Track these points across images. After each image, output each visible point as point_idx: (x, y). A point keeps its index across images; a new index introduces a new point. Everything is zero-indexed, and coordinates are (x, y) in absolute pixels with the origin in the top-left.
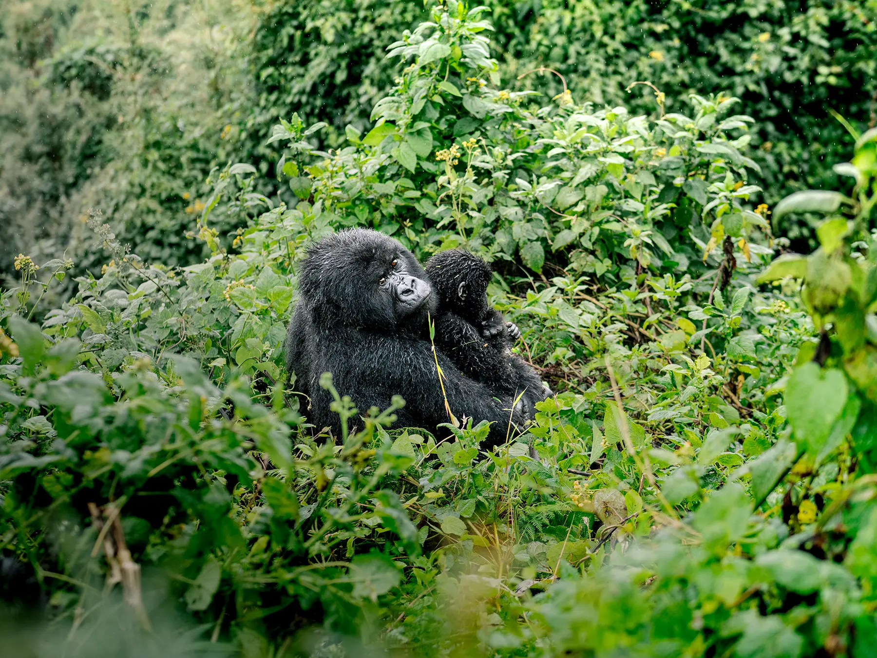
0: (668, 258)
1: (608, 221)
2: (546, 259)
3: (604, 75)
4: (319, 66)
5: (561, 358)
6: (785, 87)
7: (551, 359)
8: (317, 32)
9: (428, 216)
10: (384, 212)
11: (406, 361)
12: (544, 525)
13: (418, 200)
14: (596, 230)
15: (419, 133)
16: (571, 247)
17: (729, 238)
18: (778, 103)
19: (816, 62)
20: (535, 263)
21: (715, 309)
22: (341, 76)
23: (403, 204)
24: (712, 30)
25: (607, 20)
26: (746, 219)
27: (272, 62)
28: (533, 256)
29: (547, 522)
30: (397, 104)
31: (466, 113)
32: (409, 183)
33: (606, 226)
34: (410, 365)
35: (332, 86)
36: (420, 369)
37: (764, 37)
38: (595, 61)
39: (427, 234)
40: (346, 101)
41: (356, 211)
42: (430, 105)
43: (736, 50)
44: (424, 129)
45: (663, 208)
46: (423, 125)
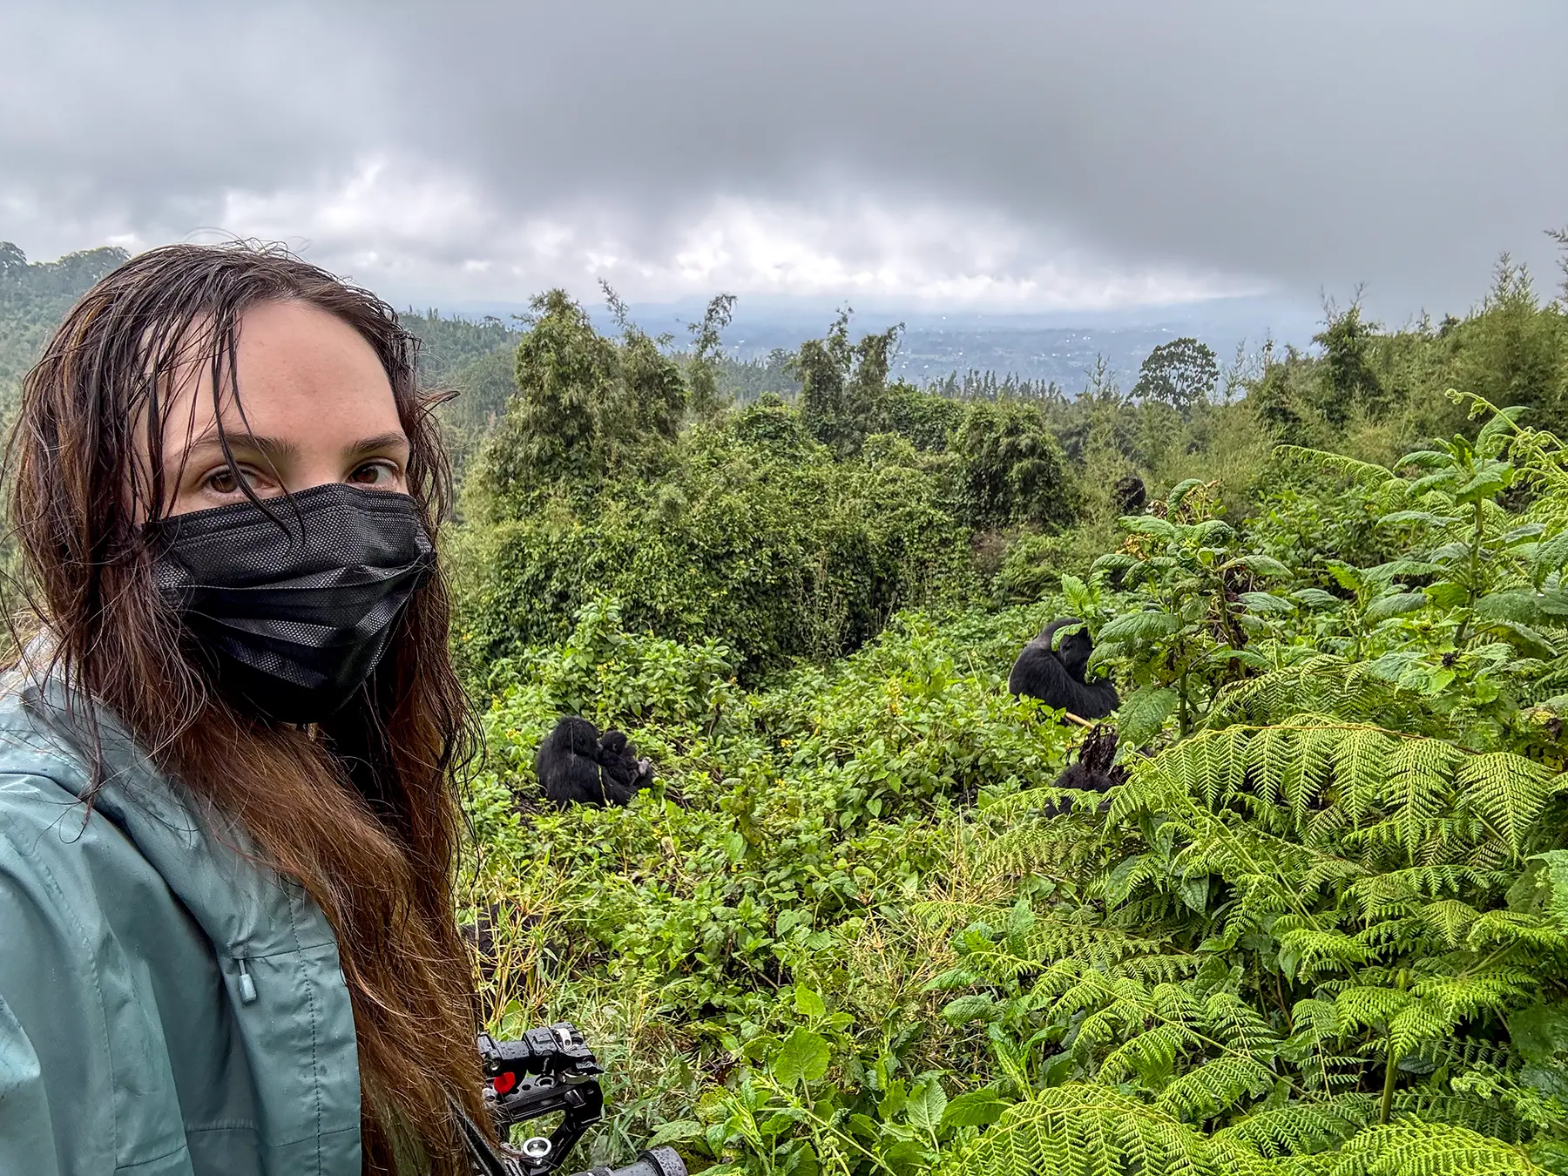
0: (692, 707)
3: (668, 580)
4: (531, 570)
6: (751, 584)
8: (530, 555)
16: (653, 705)
18: (748, 592)
19: (765, 574)
22: (542, 576)
24: (717, 558)
25: (669, 555)
27: (506, 567)
28: (637, 709)
35: (537, 580)
37: (742, 562)
38: (663, 574)
40: (544, 588)
43: (729, 567)
45: (691, 688)
46: (590, 649)
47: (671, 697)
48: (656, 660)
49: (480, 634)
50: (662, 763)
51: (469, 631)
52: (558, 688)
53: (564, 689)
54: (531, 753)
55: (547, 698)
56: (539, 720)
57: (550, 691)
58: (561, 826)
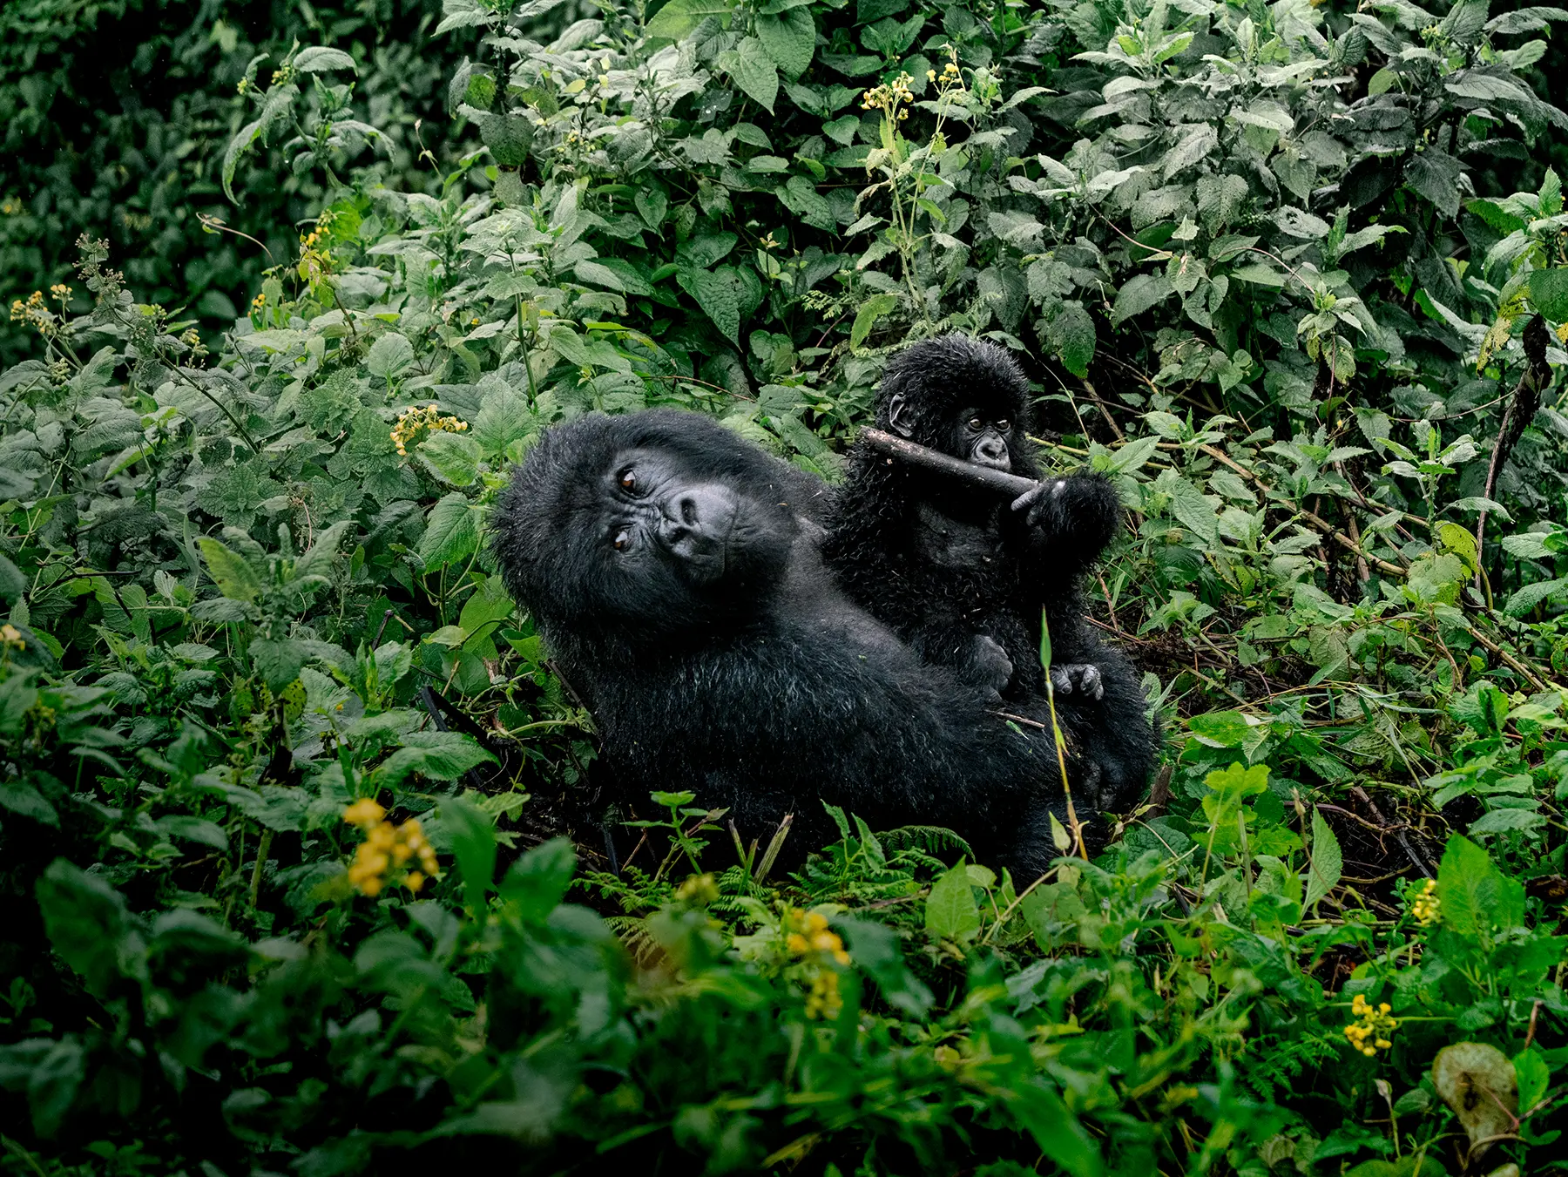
1: (1248, 263)
5: (1182, 618)
7: (1158, 618)
9: (806, 220)
10: (706, 208)
12: (1279, 1092)
13: (782, 179)
14: (1221, 284)
15: (786, 18)
17: (1538, 320)
20: (1075, 352)
23: (747, 189)
29: (1286, 1083)
32: (756, 136)
33: (1245, 275)
39: (803, 264)
41: (639, 200)
44: (796, 9)
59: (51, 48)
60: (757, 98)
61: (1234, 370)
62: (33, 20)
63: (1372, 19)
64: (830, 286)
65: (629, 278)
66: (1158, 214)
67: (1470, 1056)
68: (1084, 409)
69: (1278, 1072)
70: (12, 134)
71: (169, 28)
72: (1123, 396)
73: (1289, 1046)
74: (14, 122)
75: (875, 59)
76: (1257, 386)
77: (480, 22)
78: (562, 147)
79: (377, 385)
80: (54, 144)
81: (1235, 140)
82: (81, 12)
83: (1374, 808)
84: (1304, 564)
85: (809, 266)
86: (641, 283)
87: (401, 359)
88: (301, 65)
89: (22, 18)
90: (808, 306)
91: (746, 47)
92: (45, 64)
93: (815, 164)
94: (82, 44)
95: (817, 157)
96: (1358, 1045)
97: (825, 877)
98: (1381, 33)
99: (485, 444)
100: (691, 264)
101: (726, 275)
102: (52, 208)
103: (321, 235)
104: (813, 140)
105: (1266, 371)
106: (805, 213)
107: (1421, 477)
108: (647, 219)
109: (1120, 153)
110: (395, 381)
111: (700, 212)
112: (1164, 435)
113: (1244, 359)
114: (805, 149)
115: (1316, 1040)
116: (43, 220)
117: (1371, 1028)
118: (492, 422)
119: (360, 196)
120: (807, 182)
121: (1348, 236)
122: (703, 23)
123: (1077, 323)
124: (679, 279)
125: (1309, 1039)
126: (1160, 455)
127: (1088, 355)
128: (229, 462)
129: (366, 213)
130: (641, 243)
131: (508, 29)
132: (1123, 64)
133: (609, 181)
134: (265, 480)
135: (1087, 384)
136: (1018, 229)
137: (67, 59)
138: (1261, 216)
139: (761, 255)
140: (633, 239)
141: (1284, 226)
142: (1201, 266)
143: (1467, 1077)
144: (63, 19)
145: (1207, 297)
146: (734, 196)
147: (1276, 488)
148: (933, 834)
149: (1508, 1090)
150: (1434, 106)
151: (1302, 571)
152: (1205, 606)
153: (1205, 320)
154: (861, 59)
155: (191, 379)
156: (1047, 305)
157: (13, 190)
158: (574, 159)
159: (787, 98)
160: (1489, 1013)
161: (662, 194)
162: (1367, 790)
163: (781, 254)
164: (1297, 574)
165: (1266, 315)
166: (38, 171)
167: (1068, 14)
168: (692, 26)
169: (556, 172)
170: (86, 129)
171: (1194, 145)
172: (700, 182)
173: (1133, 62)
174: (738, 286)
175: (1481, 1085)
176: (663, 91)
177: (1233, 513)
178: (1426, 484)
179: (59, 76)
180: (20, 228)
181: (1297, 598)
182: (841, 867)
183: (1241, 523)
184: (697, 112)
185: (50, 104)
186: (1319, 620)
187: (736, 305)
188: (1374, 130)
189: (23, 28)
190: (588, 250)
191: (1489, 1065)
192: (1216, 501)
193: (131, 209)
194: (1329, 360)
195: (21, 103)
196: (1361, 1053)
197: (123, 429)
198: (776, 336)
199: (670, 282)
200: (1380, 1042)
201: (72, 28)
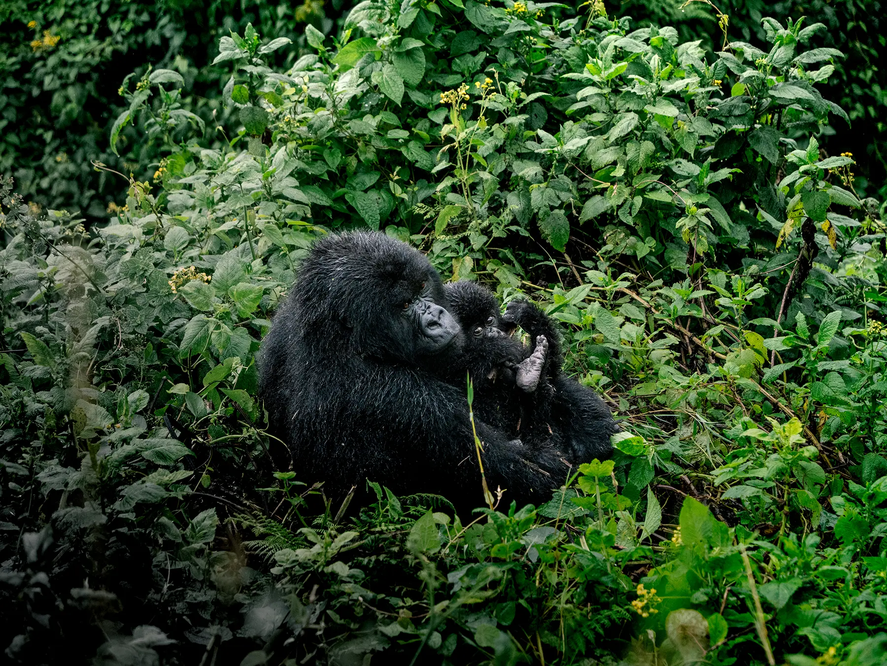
0: (726, 232)
1: (653, 189)
2: (572, 233)
5: (594, 385)
9: (417, 165)
10: (362, 158)
11: (418, 402)
12: (598, 637)
13: (405, 142)
14: (638, 201)
15: (410, 53)
17: (809, 220)
20: (558, 238)
21: (798, 338)
23: (386, 148)
26: (832, 198)
28: (556, 229)
29: (601, 631)
30: (379, 11)
31: (468, 24)
32: (393, 119)
33: (652, 196)
34: (422, 407)
36: (434, 413)
39: (416, 189)
41: (326, 155)
42: (423, 15)
44: (415, 49)
45: (724, 173)
46: (414, 44)
47: (662, 196)
48: (617, 85)
49: (77, 35)
50: (638, 391)
51: (47, 24)
52: (317, 157)
53: (334, 161)
54: (244, 340)
55: (287, 186)
56: (262, 245)
57: (297, 164)
58: (343, 556)
59: (85, 70)
60: (392, 97)
61: (644, 248)
62: (75, 55)
63: (730, 55)
64: (430, 201)
65: (318, 196)
66: (605, 162)
67: (684, 616)
68: (561, 269)
69: (598, 626)
70: (63, 117)
71: (152, 59)
72: (583, 262)
73: (606, 613)
74: (64, 111)
75: (459, 76)
76: (661, 257)
77: (237, 57)
78: (281, 124)
79: (169, 255)
80: (87, 124)
81: (649, 122)
82: (103, 50)
83: (693, 487)
84: (667, 354)
85: (419, 190)
86: (325, 199)
87: (182, 240)
88: (153, 79)
89: (69, 53)
90: (416, 212)
91: (387, 69)
92: (82, 79)
93: (424, 134)
94: (103, 68)
95: (425, 130)
96: (640, 611)
97: (369, 520)
98: (734, 62)
99: (218, 288)
100: (355, 189)
101: (373, 195)
102: (85, 159)
103: (162, 172)
104: (424, 120)
105: (666, 248)
106: (417, 161)
107: (735, 307)
108: (330, 164)
109: (591, 129)
110: (179, 252)
111: (359, 161)
112: (596, 283)
113: (651, 243)
114: (419, 126)
115: (619, 609)
116: (79, 166)
117: (646, 601)
118: (222, 275)
119: (185, 151)
120: (419, 144)
121: (712, 174)
122: (365, 56)
123: (559, 222)
124: (346, 197)
125: (616, 608)
126: (592, 294)
127: (566, 240)
128: (85, 296)
129: (188, 160)
130: (326, 177)
131: (254, 60)
132: (590, 80)
133: (310, 143)
134: (103, 307)
135: (566, 255)
136: (526, 170)
137: (95, 76)
138: (663, 164)
139: (391, 183)
140: (322, 175)
141: (675, 169)
142: (627, 191)
143: (684, 628)
144: (93, 54)
145: (630, 208)
146: (378, 152)
147: (662, 313)
148: (433, 498)
149: (704, 635)
150: (766, 102)
151: (667, 358)
152: (605, 378)
153: (630, 220)
154: (451, 77)
155: (63, 253)
156: (541, 212)
157: (63, 149)
158: (289, 131)
159: (409, 97)
160: (706, 594)
161: (339, 151)
162: (689, 478)
163: (404, 184)
164: (664, 360)
165: (665, 218)
166: (77, 138)
167: (564, 52)
168: (360, 58)
169: (279, 137)
170: (105, 115)
171: (625, 125)
172: (359, 144)
173: (596, 78)
174: (380, 201)
175: (689, 632)
176: (338, 94)
177: (628, 326)
178: (737, 310)
179: (90, 86)
180: (67, 170)
181: (661, 373)
182: (378, 515)
183: (633, 331)
184: (361, 105)
185: (84, 101)
186: (673, 385)
187: (378, 212)
188: (730, 116)
189: (69, 59)
190: (294, 182)
191: (694, 621)
192: (621, 320)
193: (129, 160)
194: (694, 243)
195: (68, 100)
196: (641, 616)
197: (27, 279)
198: (400, 228)
199: (341, 199)
200: (652, 610)
201: (97, 59)
